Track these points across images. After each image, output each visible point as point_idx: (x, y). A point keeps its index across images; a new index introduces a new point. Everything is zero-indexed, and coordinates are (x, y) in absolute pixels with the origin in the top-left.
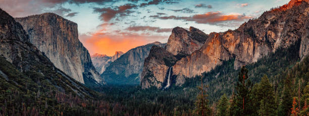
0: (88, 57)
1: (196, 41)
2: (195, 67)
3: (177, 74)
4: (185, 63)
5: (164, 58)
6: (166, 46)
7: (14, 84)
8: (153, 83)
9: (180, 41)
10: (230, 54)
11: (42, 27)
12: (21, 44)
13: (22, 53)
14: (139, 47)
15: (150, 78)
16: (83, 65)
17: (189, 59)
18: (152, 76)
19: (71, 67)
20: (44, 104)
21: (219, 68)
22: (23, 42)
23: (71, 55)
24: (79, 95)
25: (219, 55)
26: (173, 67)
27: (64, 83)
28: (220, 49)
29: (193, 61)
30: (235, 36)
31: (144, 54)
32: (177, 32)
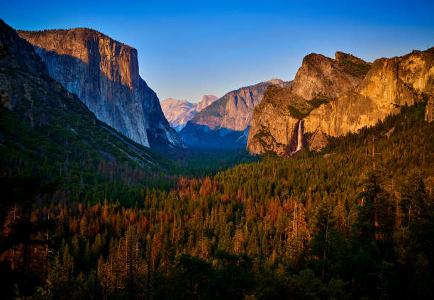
0: (155, 105)
1: (347, 76)
2: (345, 119)
3: (313, 130)
4: (328, 113)
5: (288, 106)
6: (292, 85)
8: (269, 146)
9: (318, 76)
10: (415, 94)
12: (31, 76)
13: (33, 95)
14: (244, 88)
15: (264, 138)
16: (148, 118)
17: (333, 106)
18: (268, 134)
19: (127, 120)
20: (77, 182)
21: (391, 120)
22: (34, 75)
23: (125, 100)
24: (142, 165)
25: (394, 98)
26: (305, 119)
27: (114, 145)
28: (395, 86)
29: (342, 109)
30: (427, 61)
31: (252, 99)
32: (312, 62)
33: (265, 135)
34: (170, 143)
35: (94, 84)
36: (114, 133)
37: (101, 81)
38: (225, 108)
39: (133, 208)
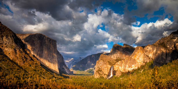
0: (62, 59)
1: (128, 52)
2: (127, 66)
3: (116, 69)
4: (121, 64)
5: (108, 61)
8: (101, 75)
10: (150, 58)
11: (34, 41)
14: (93, 55)
15: (100, 72)
16: (59, 64)
18: (101, 71)
20: (32, 86)
21: (142, 67)
23: (51, 57)
25: (143, 59)
26: (114, 66)
28: (143, 56)
29: (126, 63)
30: (153, 48)
32: (116, 47)
33: (100, 71)
35: (41, 52)
36: (47, 69)
37: (43, 51)
38: (86, 61)
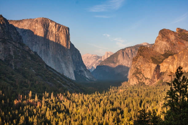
0: (79, 57)
1: (183, 41)
3: (165, 70)
4: (173, 61)
5: (151, 57)
6: (153, 46)
7: (5, 80)
8: (141, 79)
9: (167, 41)
11: (35, 29)
12: (14, 43)
13: (14, 52)
14: (127, 48)
15: (138, 75)
16: (75, 64)
17: (176, 57)
18: (140, 73)
19: (63, 65)
23: (62, 54)
26: (161, 65)
27: (55, 79)
29: (180, 59)
31: (132, 54)
32: (164, 33)
33: (138, 73)
34: (87, 78)
35: (46, 46)
36: (55, 73)
38: (117, 59)
39: (63, 113)
